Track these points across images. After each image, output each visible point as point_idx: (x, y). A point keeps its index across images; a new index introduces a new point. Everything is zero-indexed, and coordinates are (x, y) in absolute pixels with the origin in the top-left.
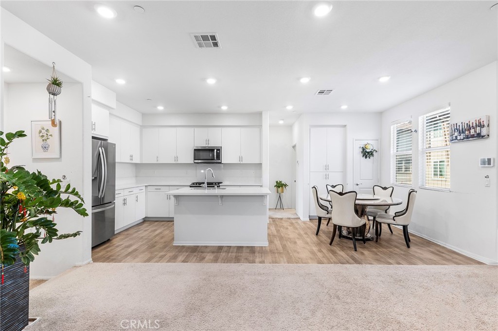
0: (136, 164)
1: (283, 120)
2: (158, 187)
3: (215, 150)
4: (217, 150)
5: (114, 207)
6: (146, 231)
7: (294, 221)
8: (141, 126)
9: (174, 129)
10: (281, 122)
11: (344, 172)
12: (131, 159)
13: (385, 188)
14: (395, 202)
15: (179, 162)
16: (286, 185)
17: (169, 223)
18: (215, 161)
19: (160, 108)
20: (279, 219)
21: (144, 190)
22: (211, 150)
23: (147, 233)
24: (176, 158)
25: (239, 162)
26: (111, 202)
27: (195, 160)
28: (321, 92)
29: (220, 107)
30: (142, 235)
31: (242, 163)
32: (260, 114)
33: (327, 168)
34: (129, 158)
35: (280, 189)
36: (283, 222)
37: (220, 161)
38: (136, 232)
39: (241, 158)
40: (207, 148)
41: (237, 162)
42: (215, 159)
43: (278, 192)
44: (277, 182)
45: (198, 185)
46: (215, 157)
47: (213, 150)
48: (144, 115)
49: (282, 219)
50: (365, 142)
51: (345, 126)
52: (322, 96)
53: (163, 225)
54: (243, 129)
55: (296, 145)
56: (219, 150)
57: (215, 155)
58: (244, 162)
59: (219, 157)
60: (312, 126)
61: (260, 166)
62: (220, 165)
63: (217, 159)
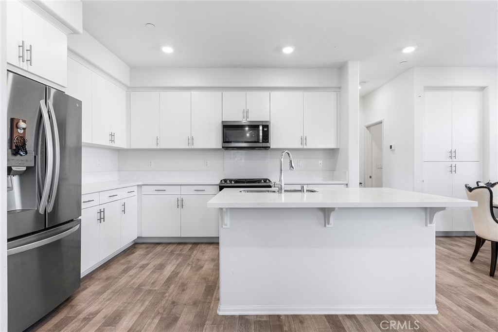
0: (119, 150)
2: (160, 188)
3: (261, 128)
4: (264, 126)
5: (80, 229)
6: (143, 267)
8: (128, 87)
9: (187, 94)
11: (483, 161)
12: (112, 141)
15: (196, 146)
17: (181, 247)
18: (261, 145)
19: (168, 50)
21: (135, 193)
22: (254, 127)
23: (146, 273)
24: (191, 140)
25: (301, 147)
26: (72, 220)
27: (224, 142)
30: (138, 281)
31: (305, 147)
32: (340, 69)
33: (452, 154)
34: (109, 138)
37: (267, 145)
38: (126, 271)
39: (304, 140)
40: (246, 124)
41: (297, 146)
42: (261, 141)
45: (233, 184)
46: (261, 138)
47: (257, 127)
48: (133, 69)
53: (172, 253)
54: (307, 94)
55: (381, 123)
56: (267, 126)
57: (261, 134)
58: (309, 146)
59: (266, 138)
60: (429, 88)
61: (332, 153)
62: (268, 152)
63: (263, 142)
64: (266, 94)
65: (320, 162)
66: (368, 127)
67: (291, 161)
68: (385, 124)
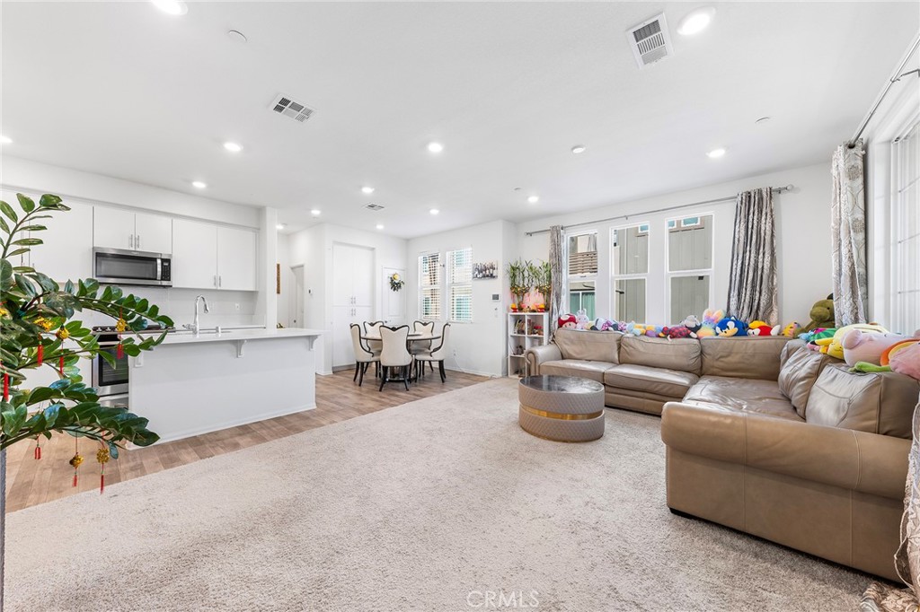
1: (285, 224)
3: (159, 261)
4: (164, 260)
11: (373, 306)
13: (425, 324)
14: (435, 336)
18: (159, 283)
22: (149, 260)
25: (214, 288)
27: (97, 276)
28: (372, 206)
29: (190, 181)
31: (219, 288)
32: (259, 211)
33: (353, 301)
37: (170, 283)
39: (217, 280)
40: (135, 254)
42: (159, 278)
46: (159, 274)
47: (153, 260)
50: (393, 272)
51: (373, 249)
52: (371, 210)
54: (221, 229)
55: (302, 266)
56: (168, 261)
57: (159, 269)
58: (223, 287)
59: (166, 274)
60: (336, 243)
61: (251, 296)
62: (168, 291)
63: (162, 279)
65: (237, 305)
66: (292, 268)
67: (205, 306)
68: (306, 267)
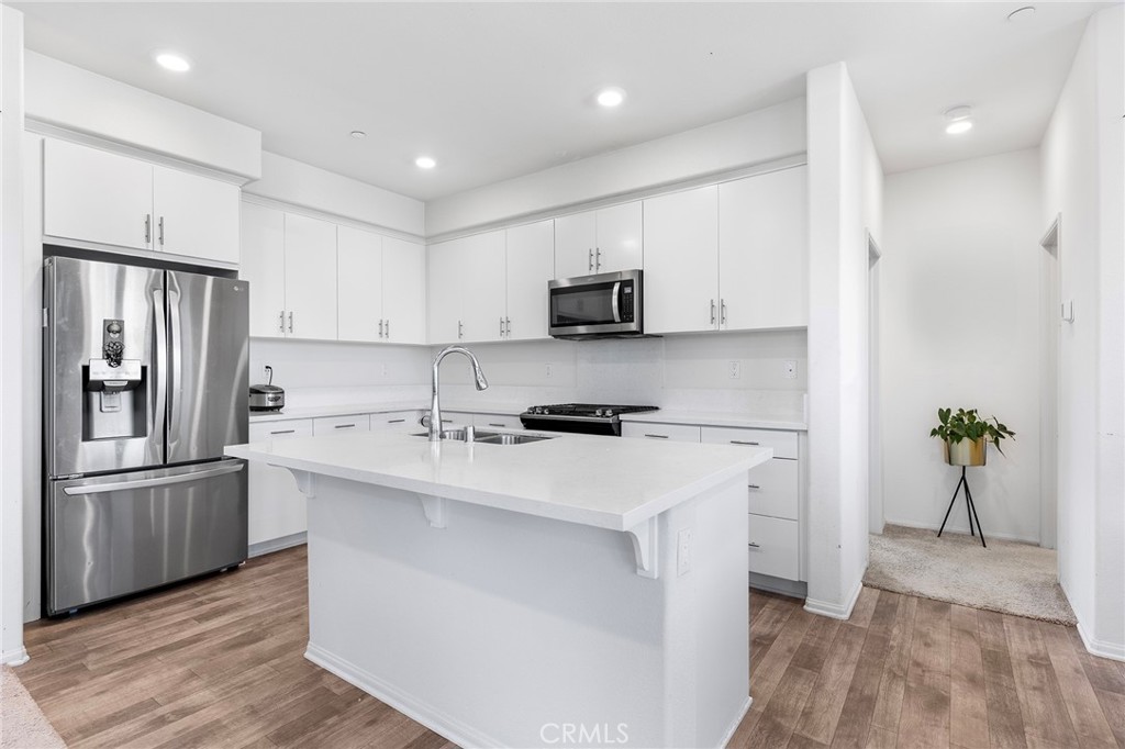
3: (616, 288)
4: (624, 284)
7: (1018, 645)
8: (424, 239)
10: (959, 127)
12: (383, 335)
16: (999, 432)
18: (618, 328)
19: (426, 163)
20: (924, 600)
22: (603, 287)
25: (712, 328)
27: (553, 325)
31: (722, 328)
35: (964, 447)
36: (940, 635)
37: (633, 326)
39: (718, 309)
40: (590, 281)
41: (703, 325)
42: (617, 319)
43: (950, 461)
44: (944, 415)
46: (616, 311)
47: (609, 286)
48: (430, 205)
49: (942, 606)
56: (630, 284)
57: (615, 302)
58: (730, 326)
59: (626, 311)
63: (623, 321)
64: (633, 207)
